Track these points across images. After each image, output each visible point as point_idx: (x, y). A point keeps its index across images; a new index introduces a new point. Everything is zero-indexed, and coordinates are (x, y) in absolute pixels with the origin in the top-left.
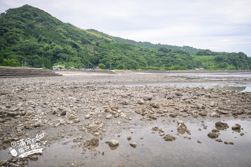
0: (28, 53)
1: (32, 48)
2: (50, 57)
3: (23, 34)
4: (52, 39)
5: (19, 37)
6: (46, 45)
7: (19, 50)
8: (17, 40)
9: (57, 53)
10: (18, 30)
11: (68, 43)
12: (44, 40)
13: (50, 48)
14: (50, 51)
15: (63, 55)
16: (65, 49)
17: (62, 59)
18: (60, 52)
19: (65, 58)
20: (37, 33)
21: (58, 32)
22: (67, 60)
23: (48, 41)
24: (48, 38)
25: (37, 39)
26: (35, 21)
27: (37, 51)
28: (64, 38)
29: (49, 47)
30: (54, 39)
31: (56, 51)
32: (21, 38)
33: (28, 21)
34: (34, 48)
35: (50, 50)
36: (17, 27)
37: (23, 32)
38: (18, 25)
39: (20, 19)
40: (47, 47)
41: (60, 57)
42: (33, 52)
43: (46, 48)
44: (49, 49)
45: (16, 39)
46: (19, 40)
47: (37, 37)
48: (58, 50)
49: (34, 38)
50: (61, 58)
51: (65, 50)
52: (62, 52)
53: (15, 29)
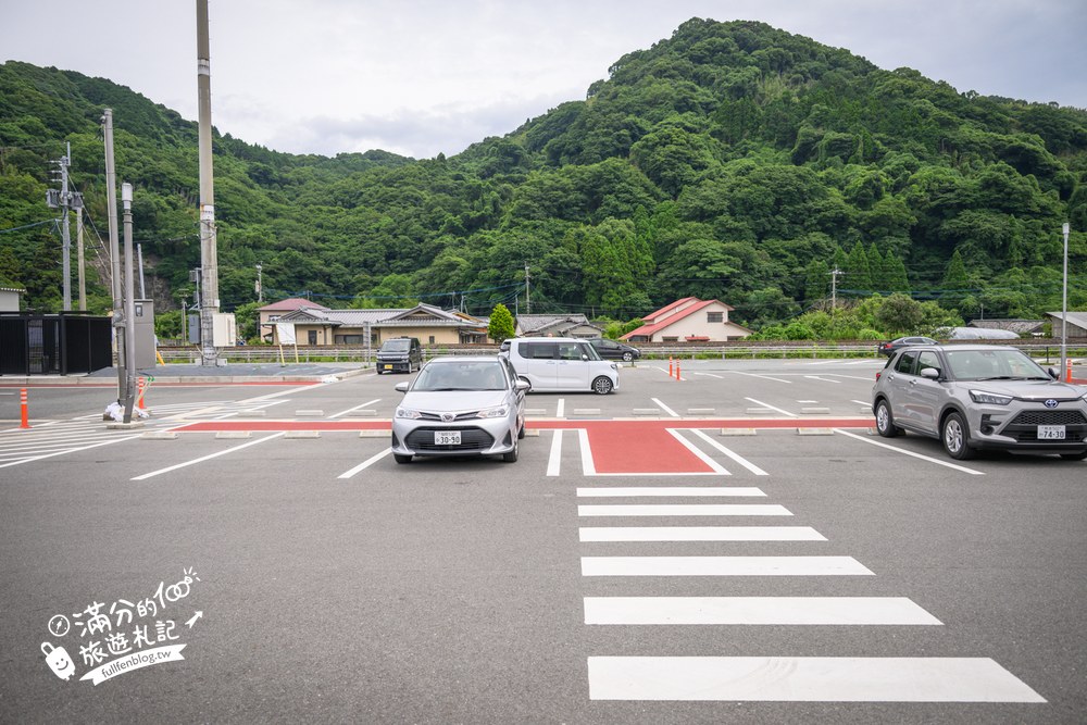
0: (769, 227)
1: (788, 193)
2: (896, 240)
3: (713, 134)
4: (882, 135)
5: (702, 151)
6: (859, 174)
7: (721, 212)
8: (695, 168)
9: (939, 212)
10: (689, 118)
11: (983, 151)
12: (834, 148)
13: (886, 184)
14: (889, 204)
15: (988, 225)
16: (987, 184)
17: (983, 253)
18: (962, 206)
19: (1006, 243)
20: (785, 120)
21: (895, 96)
22: (1017, 256)
23: (860, 152)
24: (859, 134)
25: (784, 154)
26: (757, 69)
27: (819, 211)
28: (945, 123)
29: (878, 180)
30: (890, 132)
31: (932, 200)
32: (708, 153)
33: (723, 72)
34: (802, 193)
35: (888, 197)
36: (683, 106)
37: (715, 126)
38: (684, 98)
39: (684, 73)
40: (868, 182)
41: (963, 238)
42: (796, 220)
43: (864, 187)
44: (878, 196)
45: (688, 160)
46: (702, 167)
47: (782, 144)
48: (948, 195)
49: (769, 151)
50: (969, 243)
51: (993, 190)
52: (973, 207)
53: (676, 118)
